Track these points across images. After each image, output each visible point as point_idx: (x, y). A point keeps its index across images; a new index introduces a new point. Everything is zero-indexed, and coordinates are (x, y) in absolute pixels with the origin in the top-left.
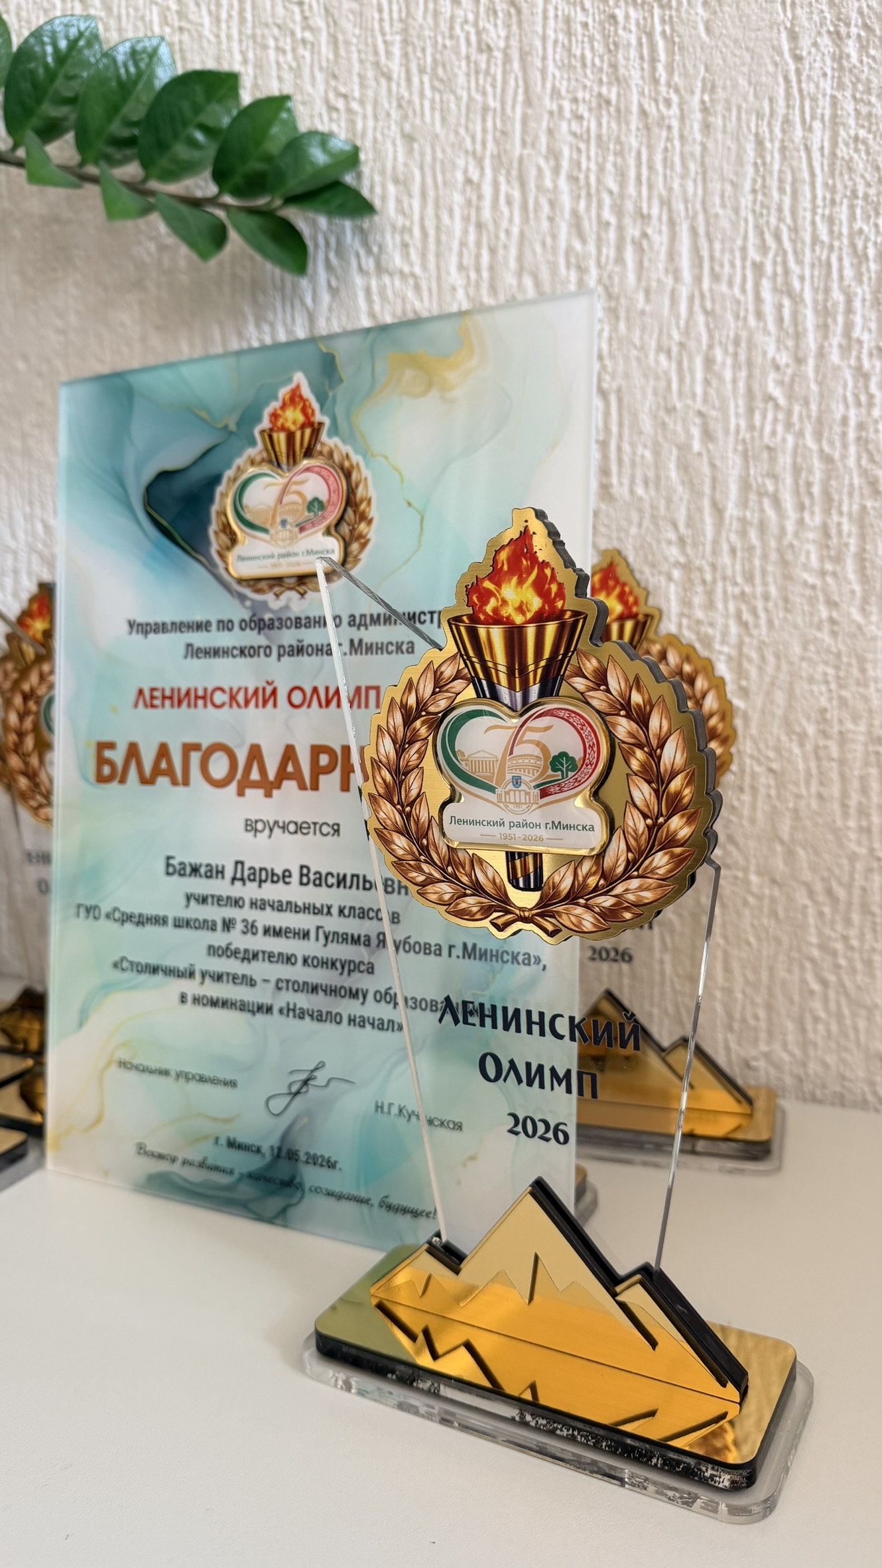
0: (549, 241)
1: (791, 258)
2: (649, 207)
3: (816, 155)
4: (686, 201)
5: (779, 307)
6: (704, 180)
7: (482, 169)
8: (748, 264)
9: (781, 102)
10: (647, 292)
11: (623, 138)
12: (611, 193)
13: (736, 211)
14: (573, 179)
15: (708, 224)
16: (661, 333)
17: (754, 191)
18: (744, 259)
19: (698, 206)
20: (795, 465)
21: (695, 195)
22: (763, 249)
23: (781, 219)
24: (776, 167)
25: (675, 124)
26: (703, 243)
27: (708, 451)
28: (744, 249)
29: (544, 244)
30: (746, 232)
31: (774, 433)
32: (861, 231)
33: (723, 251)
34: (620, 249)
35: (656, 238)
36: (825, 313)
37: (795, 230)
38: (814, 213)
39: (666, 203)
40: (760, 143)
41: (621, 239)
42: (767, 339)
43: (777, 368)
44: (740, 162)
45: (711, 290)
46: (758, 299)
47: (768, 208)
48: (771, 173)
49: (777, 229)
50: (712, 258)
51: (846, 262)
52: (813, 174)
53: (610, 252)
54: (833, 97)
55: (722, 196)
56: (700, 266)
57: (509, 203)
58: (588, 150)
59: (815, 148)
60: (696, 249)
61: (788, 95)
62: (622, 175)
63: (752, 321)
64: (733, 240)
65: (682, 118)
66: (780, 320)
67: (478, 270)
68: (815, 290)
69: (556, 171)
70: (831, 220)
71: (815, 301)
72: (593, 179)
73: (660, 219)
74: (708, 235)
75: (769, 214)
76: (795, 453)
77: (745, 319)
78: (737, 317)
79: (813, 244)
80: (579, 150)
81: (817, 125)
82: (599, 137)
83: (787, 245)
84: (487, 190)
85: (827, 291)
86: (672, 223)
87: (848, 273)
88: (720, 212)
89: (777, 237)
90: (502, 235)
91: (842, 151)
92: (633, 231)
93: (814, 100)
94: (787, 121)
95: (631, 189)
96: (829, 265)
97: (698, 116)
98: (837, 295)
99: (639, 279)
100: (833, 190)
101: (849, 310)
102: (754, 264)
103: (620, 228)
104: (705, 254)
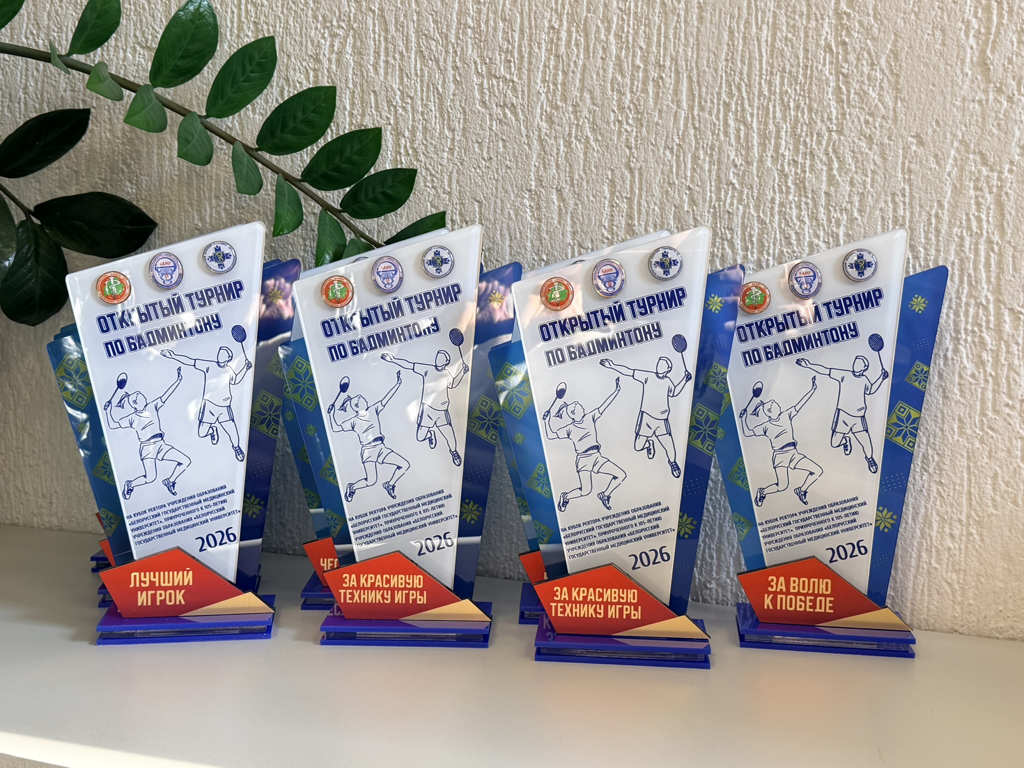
0: (601, 72)
1: (746, 102)
2: (664, 61)
3: (763, 44)
4: (686, 60)
5: (738, 130)
6: (698, 49)
7: (561, 21)
8: (721, 102)
9: (745, 11)
10: (660, 111)
11: (650, 17)
12: (641, 48)
13: (716, 70)
14: (618, 36)
15: (699, 76)
16: (667, 137)
17: (727, 60)
18: (719, 99)
19: (693, 65)
20: (743, 223)
21: (692, 57)
22: (730, 95)
23: (741, 79)
24: (740, 48)
25: (682, 13)
26: (695, 86)
27: (693, 211)
28: (719, 94)
29: (598, 74)
30: (721, 83)
31: (732, 204)
32: (787, 92)
33: (707, 93)
34: (645, 83)
35: (668, 80)
36: (764, 137)
37: (749, 86)
38: (761, 78)
39: (674, 60)
40: (731, 32)
41: (646, 77)
42: (731, 148)
43: (736, 166)
44: (719, 42)
45: (699, 115)
46: (726, 124)
47: (734, 71)
48: (737, 51)
49: (739, 84)
50: (700, 96)
51: (778, 109)
52: (761, 55)
53: (639, 85)
54: (774, 12)
55: (708, 61)
56: (694, 101)
57: (577, 45)
58: (628, 20)
59: (763, 39)
60: (691, 90)
61: (749, 7)
62: (648, 38)
63: (722, 137)
64: (713, 87)
65: (687, 11)
66: (738, 138)
67: (555, 84)
68: (759, 122)
69: (608, 30)
70: (770, 83)
71: (758, 129)
72: (630, 39)
73: (670, 68)
74: (698, 82)
75: (735, 75)
76: (743, 218)
77: (718, 135)
78: (713, 133)
79: (759, 96)
80: (623, 19)
81: (765, 27)
82: (636, 13)
83: (744, 94)
84: (564, 35)
85: (766, 124)
86: (677, 73)
87: (778, 115)
88: (707, 69)
89: (739, 89)
90: (572, 65)
91: (778, 44)
92: (654, 74)
93: (764, 12)
94: (747, 22)
95: (654, 49)
96: (768, 109)
97: (696, 10)
98: (771, 127)
99: (656, 104)
100: (772, 66)
101: (778, 137)
102: (724, 102)
103: (646, 71)
104: (696, 93)
